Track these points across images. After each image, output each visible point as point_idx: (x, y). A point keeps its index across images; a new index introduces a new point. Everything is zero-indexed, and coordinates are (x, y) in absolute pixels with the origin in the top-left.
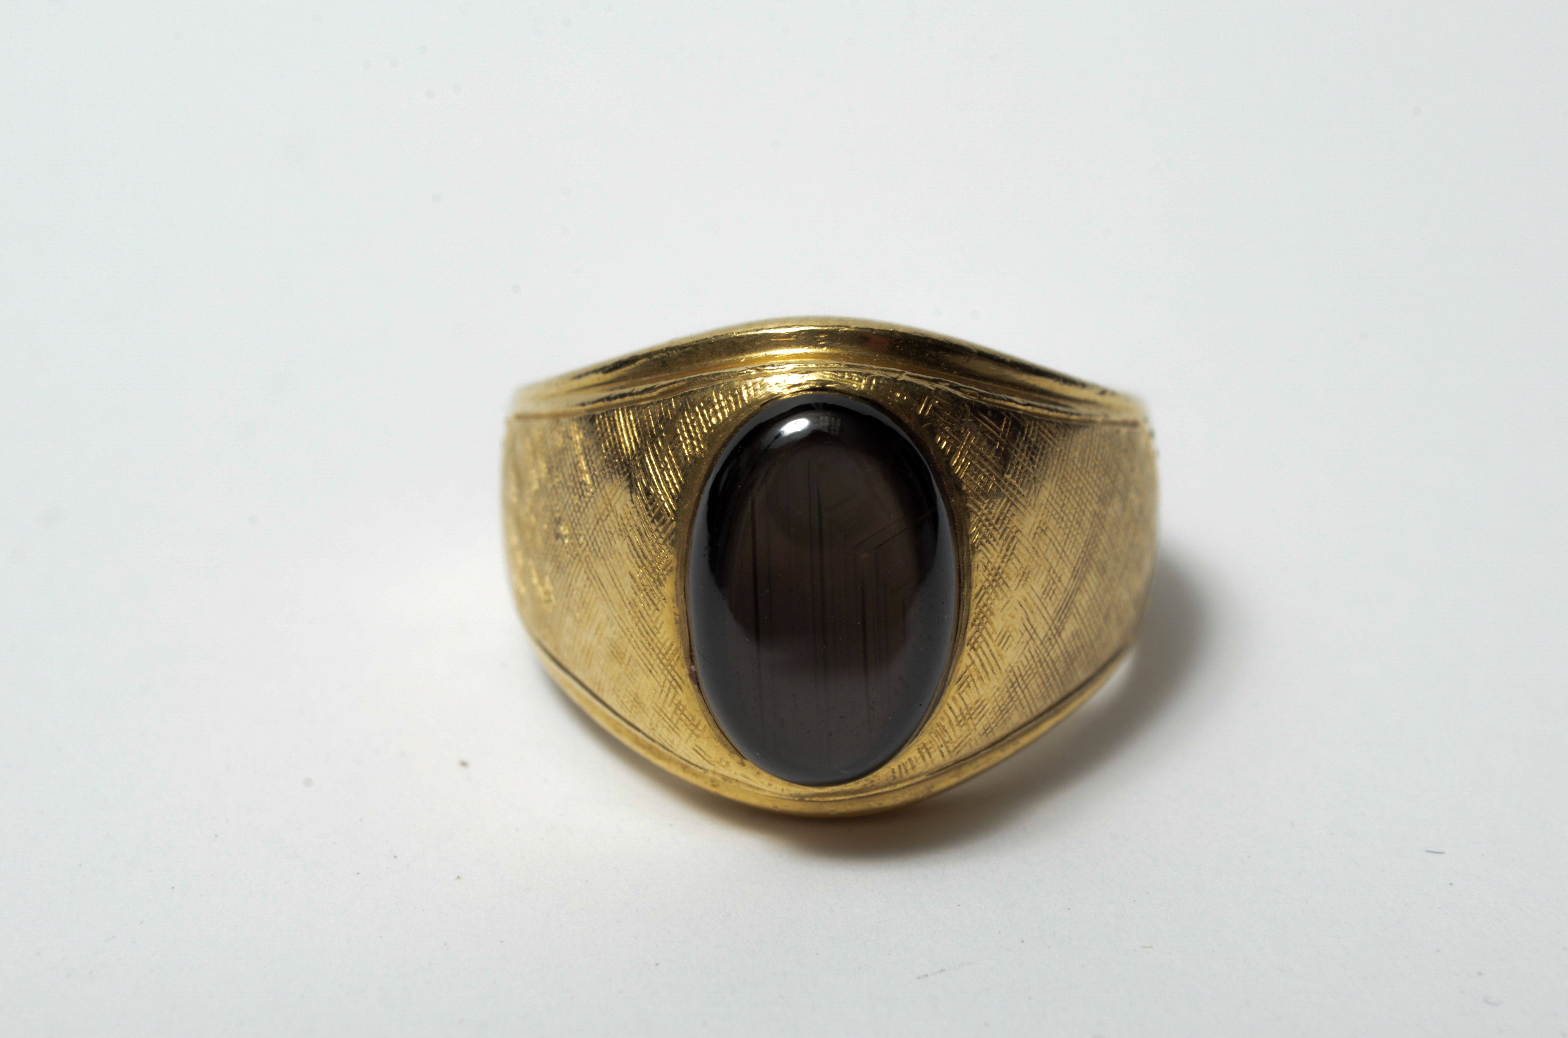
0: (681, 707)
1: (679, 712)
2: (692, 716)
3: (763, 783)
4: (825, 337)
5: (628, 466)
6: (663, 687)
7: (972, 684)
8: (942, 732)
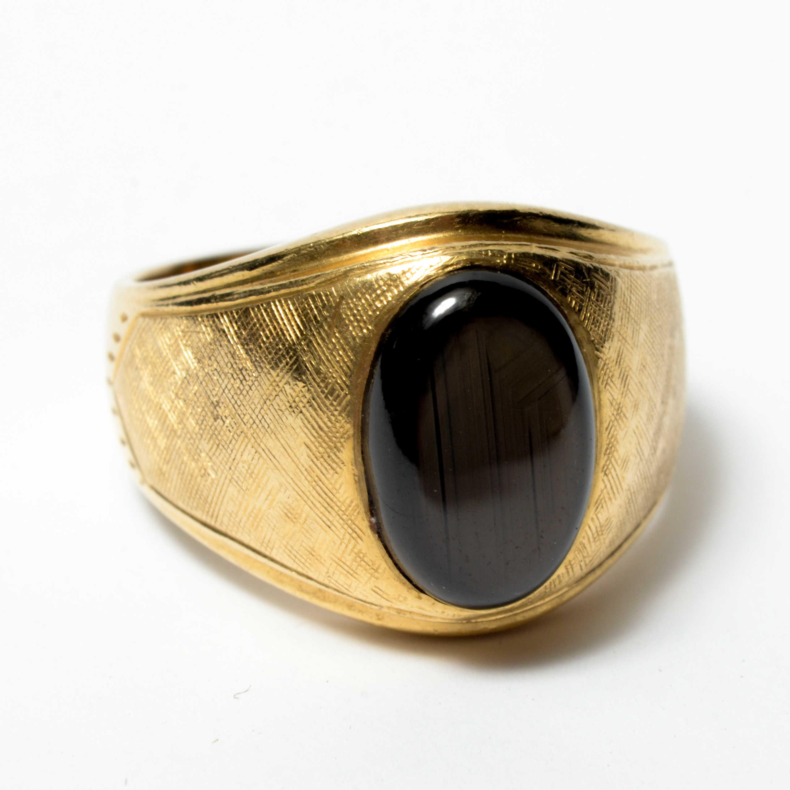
0: (361, 555)
1: (359, 559)
2: (372, 561)
3: (437, 611)
4: (459, 221)
5: (295, 351)
6: (343, 539)
7: (604, 506)
8: (583, 549)
